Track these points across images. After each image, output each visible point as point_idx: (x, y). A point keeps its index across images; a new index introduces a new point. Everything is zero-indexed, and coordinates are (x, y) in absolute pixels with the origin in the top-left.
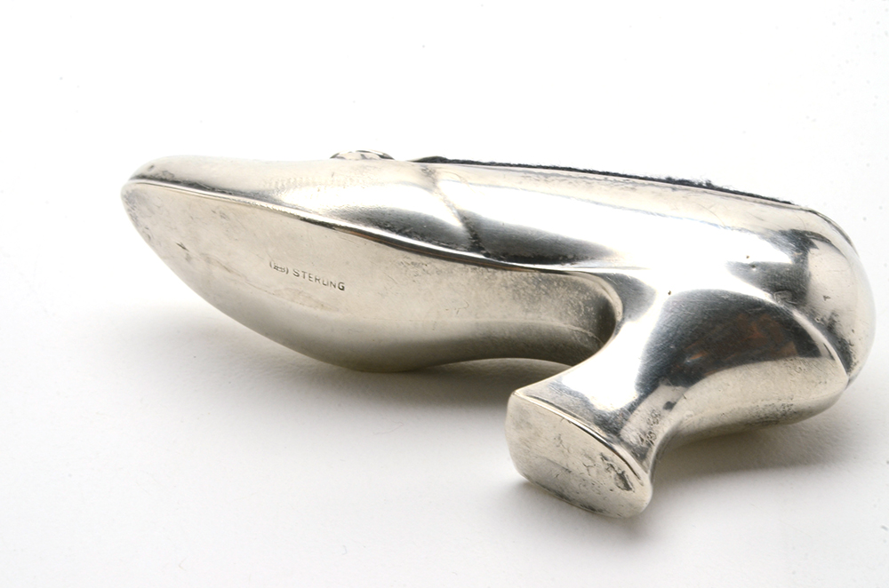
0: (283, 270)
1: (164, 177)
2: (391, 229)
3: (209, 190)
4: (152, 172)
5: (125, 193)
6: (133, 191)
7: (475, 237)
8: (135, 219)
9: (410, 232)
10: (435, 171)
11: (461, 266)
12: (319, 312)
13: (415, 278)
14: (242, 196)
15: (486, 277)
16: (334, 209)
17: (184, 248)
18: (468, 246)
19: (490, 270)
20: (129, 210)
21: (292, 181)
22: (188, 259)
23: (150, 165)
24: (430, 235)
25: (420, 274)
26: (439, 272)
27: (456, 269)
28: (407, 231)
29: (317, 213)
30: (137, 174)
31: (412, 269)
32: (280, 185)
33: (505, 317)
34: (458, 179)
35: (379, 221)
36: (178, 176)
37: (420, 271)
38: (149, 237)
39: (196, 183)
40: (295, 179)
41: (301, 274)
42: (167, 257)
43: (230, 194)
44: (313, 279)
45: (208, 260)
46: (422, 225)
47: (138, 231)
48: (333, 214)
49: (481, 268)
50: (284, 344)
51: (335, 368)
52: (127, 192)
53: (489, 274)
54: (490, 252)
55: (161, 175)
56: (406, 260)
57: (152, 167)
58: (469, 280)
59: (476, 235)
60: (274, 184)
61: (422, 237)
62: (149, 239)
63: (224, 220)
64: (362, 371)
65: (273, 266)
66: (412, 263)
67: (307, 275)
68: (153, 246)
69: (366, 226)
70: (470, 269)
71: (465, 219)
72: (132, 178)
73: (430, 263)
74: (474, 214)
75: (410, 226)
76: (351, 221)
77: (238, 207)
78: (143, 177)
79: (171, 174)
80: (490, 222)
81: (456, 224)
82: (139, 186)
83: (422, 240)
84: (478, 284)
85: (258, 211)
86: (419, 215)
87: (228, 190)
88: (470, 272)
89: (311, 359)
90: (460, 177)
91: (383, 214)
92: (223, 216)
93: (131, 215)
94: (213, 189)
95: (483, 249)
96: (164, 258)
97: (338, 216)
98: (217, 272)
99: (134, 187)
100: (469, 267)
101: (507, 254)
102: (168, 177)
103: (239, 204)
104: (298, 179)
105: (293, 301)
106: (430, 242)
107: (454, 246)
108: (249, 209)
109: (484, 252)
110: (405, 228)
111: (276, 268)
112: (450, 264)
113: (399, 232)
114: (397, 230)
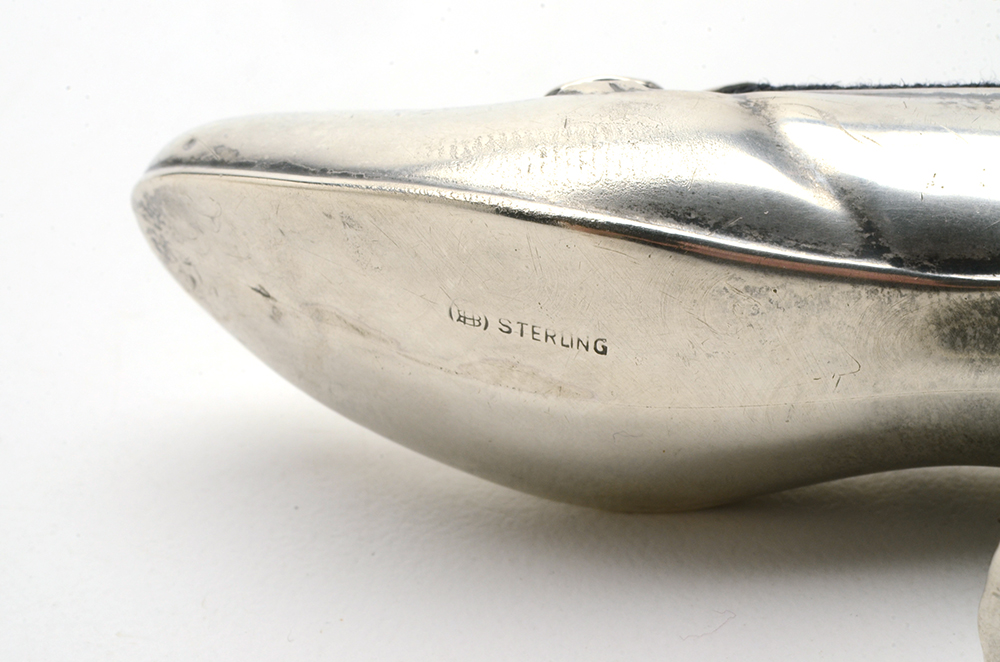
0: (476, 322)
1: (218, 158)
2: (700, 222)
3: (314, 173)
4: (194, 151)
5: (140, 198)
6: (157, 191)
7: (869, 227)
8: (162, 248)
9: (738, 226)
10: (766, 105)
11: (847, 288)
12: (552, 402)
13: (753, 320)
14: (385, 179)
15: (897, 307)
16: (579, 189)
17: (267, 296)
18: (856, 245)
19: (904, 292)
20: (149, 231)
21: (485, 141)
22: (276, 316)
23: (188, 138)
24: (778, 229)
25: (762, 308)
26: (801, 303)
27: (835, 294)
28: (732, 223)
29: (544, 200)
30: (163, 157)
31: (745, 301)
32: (460, 151)
33: (933, 385)
34: (816, 116)
35: (673, 207)
36: (247, 154)
37: (763, 303)
38: (194, 281)
39: (285, 163)
40: (491, 138)
41: (516, 328)
42: (230, 316)
43: (360, 177)
44: (542, 337)
45: (318, 315)
46: (760, 210)
47: (170, 270)
48: (578, 200)
49: (886, 291)
50: (471, 471)
51: (575, 510)
52: (145, 195)
53: (904, 300)
54: (901, 256)
55: (211, 154)
56: (733, 283)
57: (192, 141)
58: (863, 315)
59: (869, 223)
60: (447, 149)
61: (764, 234)
62: (192, 284)
63: (350, 232)
64: (630, 513)
65: (456, 316)
66: (747, 288)
67: (528, 330)
68: (201, 299)
69: (648, 219)
70: (863, 293)
71: (844, 191)
72: (153, 167)
73: (783, 286)
74: (861, 182)
75: (736, 215)
76: (617, 212)
77: (379, 201)
78: (176, 162)
79: (231, 150)
80: (895, 195)
81: (827, 205)
82: (169, 181)
83: (764, 241)
84: (879, 323)
85: (421, 206)
86: (752, 191)
87: (355, 170)
88: (865, 300)
89: (529, 496)
90: (820, 112)
91: (681, 192)
92: (348, 222)
93: (154, 240)
94: (323, 172)
95: (888, 250)
96: (223, 319)
97: (588, 203)
98: (338, 338)
99: (159, 183)
100: (863, 290)
101: (937, 257)
102: (227, 157)
103: (383, 195)
104: (496, 137)
105: (497, 383)
106: (779, 243)
107: (828, 248)
108: (403, 204)
109: (891, 256)
110: (726, 219)
111: (462, 319)
112: (822, 288)
113: (716, 228)
114: (711, 223)
